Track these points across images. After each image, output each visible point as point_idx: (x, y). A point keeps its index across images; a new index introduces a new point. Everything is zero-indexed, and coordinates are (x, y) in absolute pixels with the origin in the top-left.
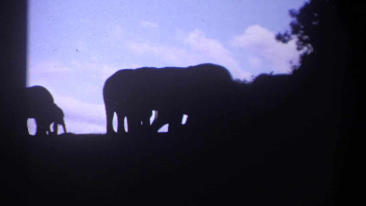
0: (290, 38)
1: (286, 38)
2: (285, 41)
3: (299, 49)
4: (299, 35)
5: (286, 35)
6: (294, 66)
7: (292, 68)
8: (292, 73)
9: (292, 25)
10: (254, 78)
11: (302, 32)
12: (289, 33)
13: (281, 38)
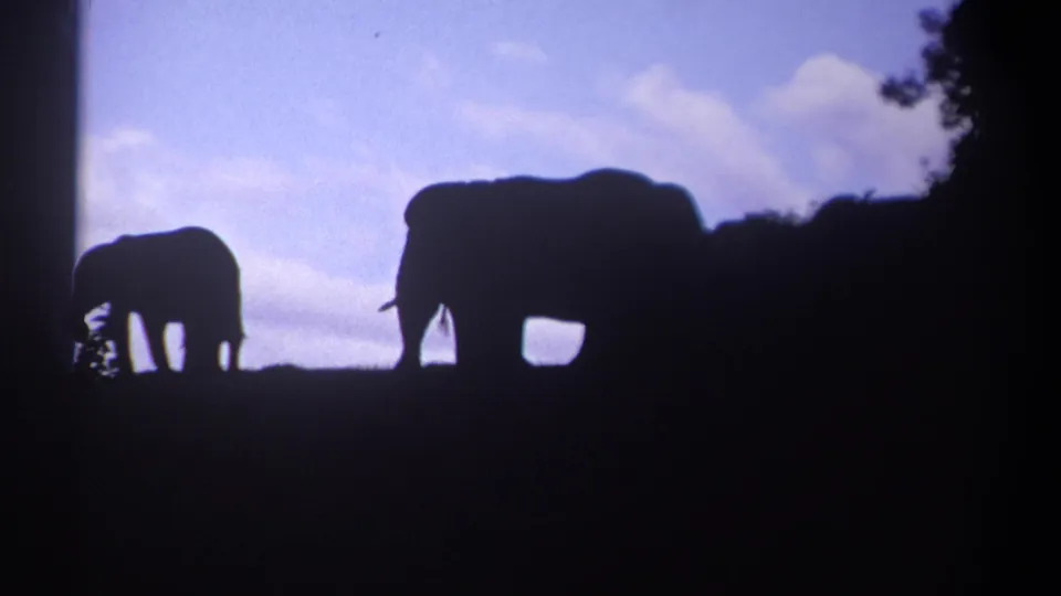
0: (921, 92)
1: (911, 92)
2: (906, 102)
3: (947, 124)
4: (950, 84)
5: (910, 83)
6: (933, 174)
7: (926, 180)
8: (927, 194)
9: (927, 53)
10: (817, 208)
11: (956, 75)
12: (920, 77)
13: (898, 92)
